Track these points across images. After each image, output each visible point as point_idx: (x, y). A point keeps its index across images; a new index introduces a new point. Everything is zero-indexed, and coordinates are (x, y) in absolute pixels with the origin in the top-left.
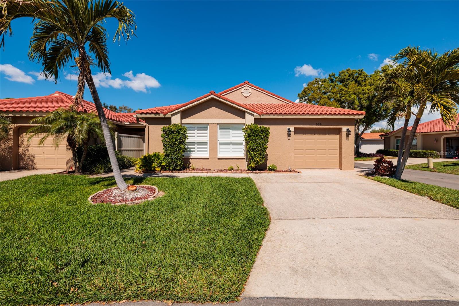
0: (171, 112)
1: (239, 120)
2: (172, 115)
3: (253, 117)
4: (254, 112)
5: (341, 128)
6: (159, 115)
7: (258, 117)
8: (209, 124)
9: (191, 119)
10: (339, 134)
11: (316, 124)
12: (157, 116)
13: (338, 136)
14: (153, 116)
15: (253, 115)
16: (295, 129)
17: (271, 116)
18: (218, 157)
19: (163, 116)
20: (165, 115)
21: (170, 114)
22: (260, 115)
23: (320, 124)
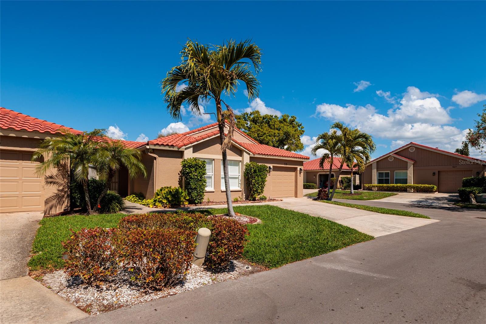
0: (185, 146)
1: (237, 157)
2: (186, 149)
3: (249, 156)
4: (250, 152)
5: (297, 168)
6: (173, 148)
7: (253, 156)
8: (214, 159)
9: (199, 153)
10: (295, 172)
11: (285, 164)
12: (171, 149)
13: (294, 173)
14: (167, 148)
15: (249, 154)
16: (273, 166)
17: (261, 156)
18: (231, 190)
19: (177, 149)
20: (179, 148)
21: (184, 147)
22: (254, 155)
23: (286, 164)
